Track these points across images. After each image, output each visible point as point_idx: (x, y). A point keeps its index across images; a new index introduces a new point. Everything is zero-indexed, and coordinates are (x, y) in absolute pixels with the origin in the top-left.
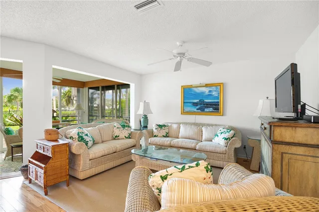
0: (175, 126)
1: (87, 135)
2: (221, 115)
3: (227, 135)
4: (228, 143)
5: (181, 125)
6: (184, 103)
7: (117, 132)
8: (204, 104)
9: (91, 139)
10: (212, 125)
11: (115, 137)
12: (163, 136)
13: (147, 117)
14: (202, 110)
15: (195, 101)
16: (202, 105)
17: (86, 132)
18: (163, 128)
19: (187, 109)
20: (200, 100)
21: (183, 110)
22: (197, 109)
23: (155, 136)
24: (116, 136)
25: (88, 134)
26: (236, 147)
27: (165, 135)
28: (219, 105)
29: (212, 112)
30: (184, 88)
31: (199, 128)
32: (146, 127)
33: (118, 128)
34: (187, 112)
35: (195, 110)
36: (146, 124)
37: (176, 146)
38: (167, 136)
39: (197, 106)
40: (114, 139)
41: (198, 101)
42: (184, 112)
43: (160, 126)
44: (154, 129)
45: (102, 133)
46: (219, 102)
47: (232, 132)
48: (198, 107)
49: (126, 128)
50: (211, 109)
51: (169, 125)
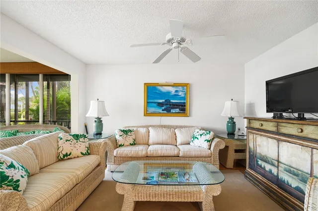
0: (143, 131)
1: (12, 166)
2: (188, 116)
3: (208, 137)
4: (210, 145)
5: (150, 129)
6: (148, 102)
7: (66, 148)
8: (170, 105)
9: (24, 173)
10: (185, 127)
11: (64, 156)
12: (130, 144)
13: (101, 121)
14: (168, 110)
15: (161, 101)
16: (168, 106)
17: (9, 160)
18: (129, 134)
19: (151, 110)
20: (166, 101)
21: (147, 111)
22: (163, 110)
23: (121, 146)
24: (66, 155)
25: (15, 163)
26: (221, 148)
27: (132, 142)
28: (185, 106)
29: (178, 113)
30: (147, 87)
31: (172, 131)
32: (101, 134)
33: (67, 141)
34: (152, 113)
35: (161, 111)
36: (99, 130)
37: (155, 155)
38: (134, 144)
39: (162, 106)
40: (62, 160)
41: (164, 101)
42: (147, 114)
43: (125, 132)
44: (117, 137)
45: (38, 152)
46: (185, 103)
47: (212, 133)
48: (163, 108)
49: (81, 140)
50: (177, 110)
51: (135, 129)
